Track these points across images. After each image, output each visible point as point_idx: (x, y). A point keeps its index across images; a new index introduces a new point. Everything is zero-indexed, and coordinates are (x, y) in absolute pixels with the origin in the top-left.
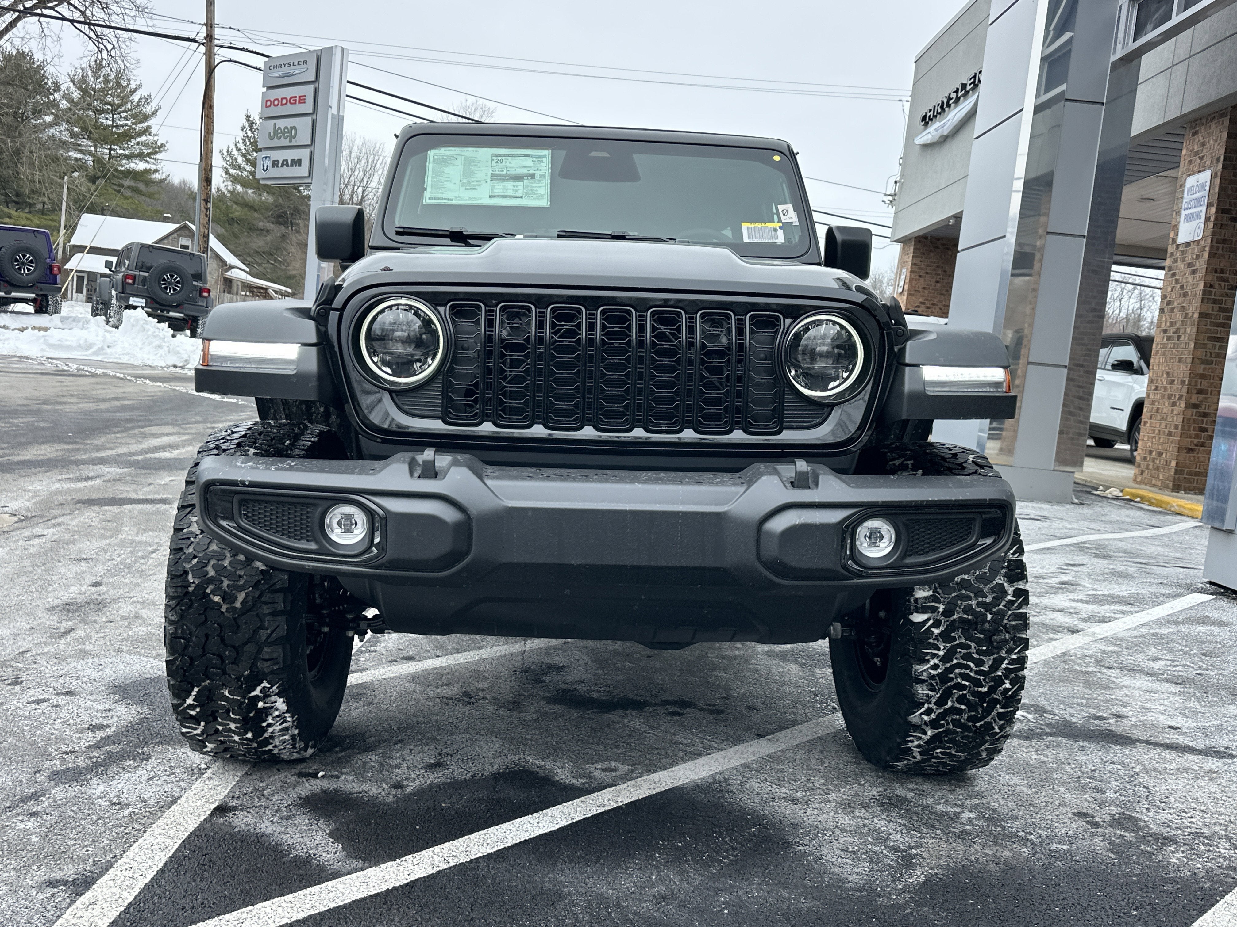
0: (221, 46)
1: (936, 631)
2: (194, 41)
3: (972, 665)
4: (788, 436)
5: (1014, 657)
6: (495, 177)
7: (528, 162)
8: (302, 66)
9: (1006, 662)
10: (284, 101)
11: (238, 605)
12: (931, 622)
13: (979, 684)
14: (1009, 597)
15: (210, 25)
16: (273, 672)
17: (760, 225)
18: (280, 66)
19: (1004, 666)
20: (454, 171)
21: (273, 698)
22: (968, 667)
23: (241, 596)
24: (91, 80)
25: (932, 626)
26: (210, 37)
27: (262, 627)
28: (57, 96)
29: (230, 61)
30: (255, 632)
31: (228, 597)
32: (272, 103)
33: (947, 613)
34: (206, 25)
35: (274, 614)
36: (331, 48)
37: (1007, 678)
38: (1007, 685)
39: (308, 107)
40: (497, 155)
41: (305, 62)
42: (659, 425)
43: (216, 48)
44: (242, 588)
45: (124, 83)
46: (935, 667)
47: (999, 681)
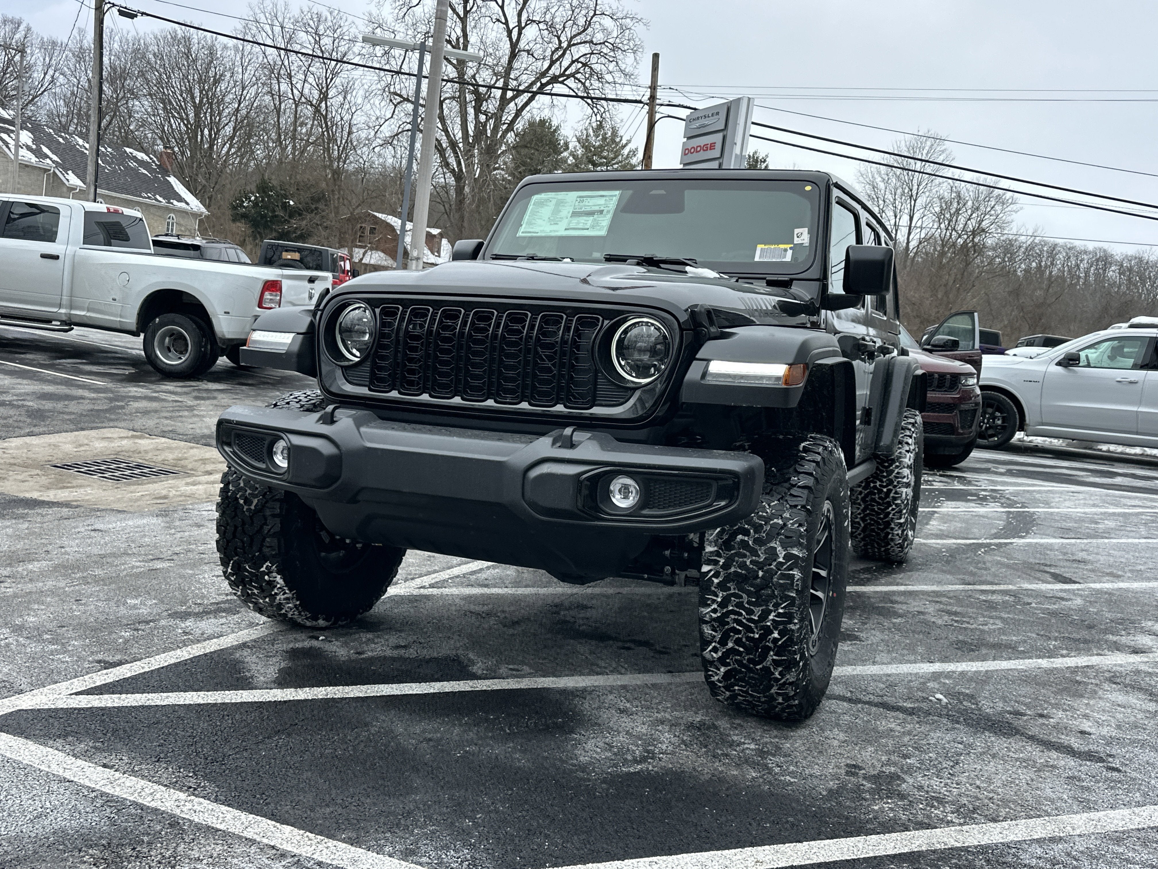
0: (662, 105)
1: (716, 581)
2: (640, 102)
3: (744, 613)
4: (597, 410)
5: (781, 611)
6: (575, 214)
7: (602, 201)
8: (715, 117)
9: (773, 614)
10: (699, 149)
11: (253, 507)
12: (712, 572)
13: (750, 630)
14: (781, 560)
15: (653, 87)
16: (274, 556)
17: (773, 247)
18: (698, 118)
19: (771, 617)
20: (546, 211)
21: (274, 574)
22: (741, 614)
23: (255, 501)
24: (592, 139)
25: (713, 576)
26: (653, 97)
27: (265, 524)
28: (565, 154)
29: (669, 116)
30: (261, 527)
31: (247, 501)
32: (690, 151)
33: (726, 566)
34: (650, 87)
35: (274, 516)
36: (739, 99)
37: (776, 629)
38: (776, 635)
39: (716, 153)
40: (580, 197)
41: (718, 113)
42: (506, 398)
43: (657, 107)
44: (255, 496)
45: (618, 140)
46: (715, 611)
47: (768, 631)
